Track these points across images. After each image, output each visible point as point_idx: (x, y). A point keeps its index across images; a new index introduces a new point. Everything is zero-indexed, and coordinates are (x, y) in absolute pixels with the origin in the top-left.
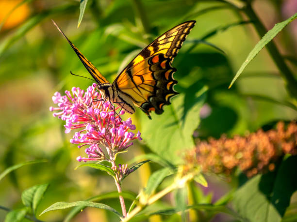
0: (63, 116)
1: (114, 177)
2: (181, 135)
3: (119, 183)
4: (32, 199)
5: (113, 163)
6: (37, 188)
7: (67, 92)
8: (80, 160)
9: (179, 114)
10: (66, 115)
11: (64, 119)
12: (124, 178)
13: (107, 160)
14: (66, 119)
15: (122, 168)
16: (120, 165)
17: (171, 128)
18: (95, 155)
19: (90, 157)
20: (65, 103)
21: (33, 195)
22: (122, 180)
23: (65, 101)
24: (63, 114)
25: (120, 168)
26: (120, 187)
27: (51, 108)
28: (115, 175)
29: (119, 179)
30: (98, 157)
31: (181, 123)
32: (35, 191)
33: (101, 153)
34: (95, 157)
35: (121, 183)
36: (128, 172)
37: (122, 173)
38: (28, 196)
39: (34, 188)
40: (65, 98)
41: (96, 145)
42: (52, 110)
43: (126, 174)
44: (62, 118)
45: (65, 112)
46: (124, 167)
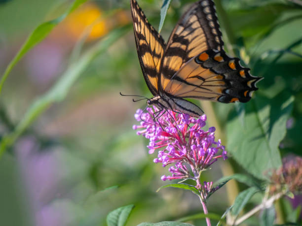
0: (147, 134)
1: (199, 196)
2: (268, 147)
3: (204, 201)
4: (117, 221)
5: (198, 181)
6: (122, 209)
7: (149, 110)
8: (165, 179)
9: (265, 125)
10: (149, 133)
11: (148, 137)
12: (209, 195)
13: (191, 178)
14: (150, 137)
15: (207, 185)
16: (205, 183)
17: (257, 141)
18: (179, 173)
19: (174, 175)
20: (147, 120)
21: (118, 217)
22: (207, 198)
23: (147, 118)
24: (146, 132)
25: (205, 186)
26: (206, 205)
27: (134, 127)
28: (200, 194)
29: (204, 197)
30: (182, 176)
31: (267, 136)
32: (120, 213)
33: (185, 171)
34: (179, 176)
35: (207, 201)
36: (213, 190)
37: (207, 191)
38: (113, 219)
39: (119, 209)
40: (147, 115)
41: (180, 163)
42: (136, 128)
43: (211, 192)
44: (146, 136)
45: (148, 130)
46: (210, 184)
